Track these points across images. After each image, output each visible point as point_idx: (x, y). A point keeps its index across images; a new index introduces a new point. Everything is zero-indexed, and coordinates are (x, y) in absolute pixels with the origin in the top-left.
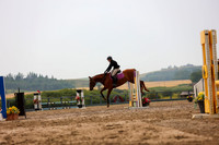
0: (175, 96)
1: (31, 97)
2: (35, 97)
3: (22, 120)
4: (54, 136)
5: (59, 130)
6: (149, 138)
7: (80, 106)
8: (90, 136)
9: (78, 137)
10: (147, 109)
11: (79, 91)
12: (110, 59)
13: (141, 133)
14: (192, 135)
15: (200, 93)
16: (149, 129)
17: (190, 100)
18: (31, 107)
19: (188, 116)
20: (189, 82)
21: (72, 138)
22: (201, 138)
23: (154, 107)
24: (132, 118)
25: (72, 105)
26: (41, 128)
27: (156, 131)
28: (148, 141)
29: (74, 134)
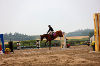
0: (82, 43)
1: (16, 43)
2: (18, 44)
3: (12, 54)
4: (26, 61)
5: (29, 58)
6: (70, 62)
7: (38, 48)
8: (42, 61)
9: (37, 62)
10: (69, 49)
11: (38, 41)
12: (49, 26)
13: (66, 60)
14: (90, 61)
15: (93, 42)
16: (70, 58)
17: (89, 45)
18: (16, 48)
19: (88, 52)
20: (88, 37)
21: (35, 62)
22: (93, 62)
23: (72, 48)
24: (62, 53)
25: (34, 47)
26: (20, 58)
27: (73, 59)
28: (69, 64)
29: (35, 60)
